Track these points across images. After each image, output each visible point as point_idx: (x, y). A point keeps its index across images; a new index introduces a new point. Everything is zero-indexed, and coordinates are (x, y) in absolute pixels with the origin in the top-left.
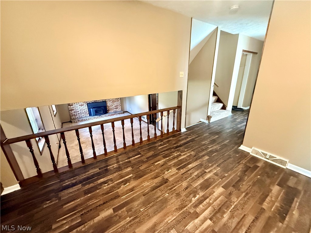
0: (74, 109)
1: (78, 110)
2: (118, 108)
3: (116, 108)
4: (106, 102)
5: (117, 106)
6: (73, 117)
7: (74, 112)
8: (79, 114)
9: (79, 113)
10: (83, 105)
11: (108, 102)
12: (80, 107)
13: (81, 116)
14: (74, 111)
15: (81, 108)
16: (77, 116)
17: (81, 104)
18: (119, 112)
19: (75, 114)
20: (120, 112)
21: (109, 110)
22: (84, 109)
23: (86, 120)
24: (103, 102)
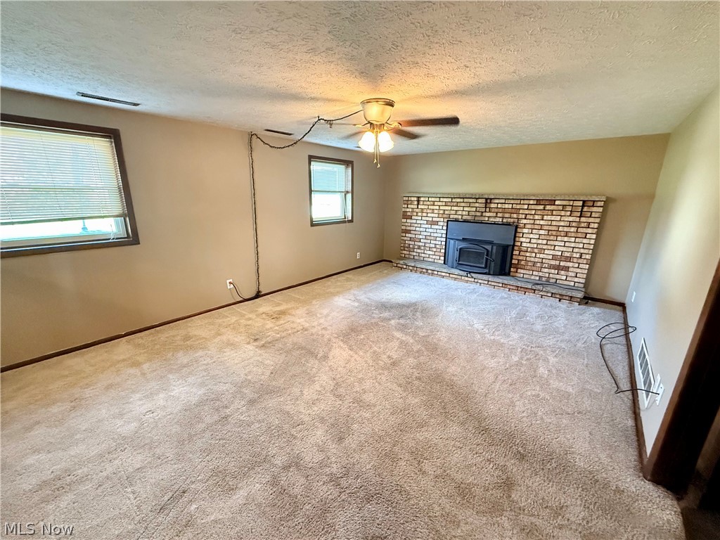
0: (412, 228)
1: (421, 237)
2: (567, 269)
3: (558, 268)
4: (517, 227)
5: (569, 259)
6: (405, 252)
7: (411, 239)
8: (419, 247)
9: (421, 244)
10: (436, 223)
11: (525, 231)
12: (427, 226)
13: (423, 255)
14: (410, 235)
15: (431, 230)
16: (415, 254)
17: (431, 219)
18: (561, 286)
19: (411, 246)
20: (564, 292)
21: (517, 267)
22: (436, 235)
23: (424, 273)
24: (503, 224)
